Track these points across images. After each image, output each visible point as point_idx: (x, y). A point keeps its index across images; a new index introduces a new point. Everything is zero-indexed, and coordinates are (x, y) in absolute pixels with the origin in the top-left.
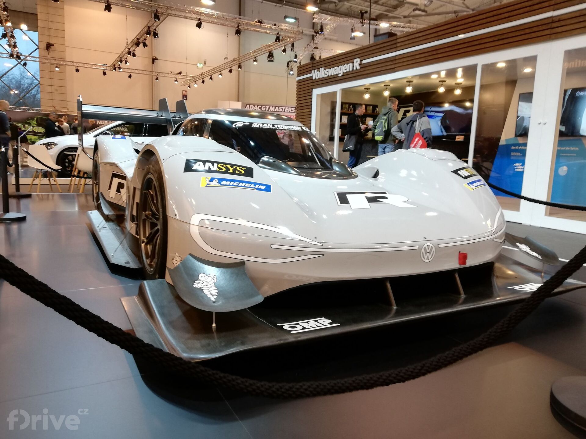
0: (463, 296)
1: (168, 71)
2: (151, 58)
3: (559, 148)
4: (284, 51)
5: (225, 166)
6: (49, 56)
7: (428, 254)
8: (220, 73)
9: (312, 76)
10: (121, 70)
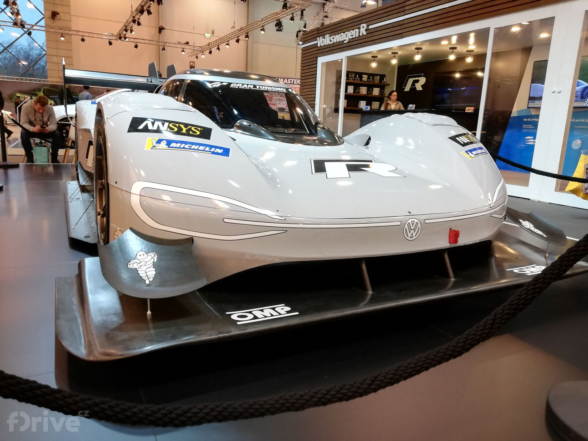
0: (453, 280)
1: (175, 41)
2: (158, 27)
3: (574, 120)
4: (292, 19)
5: (177, 126)
6: (54, 25)
7: (412, 231)
8: (227, 43)
9: (317, 43)
10: (127, 40)
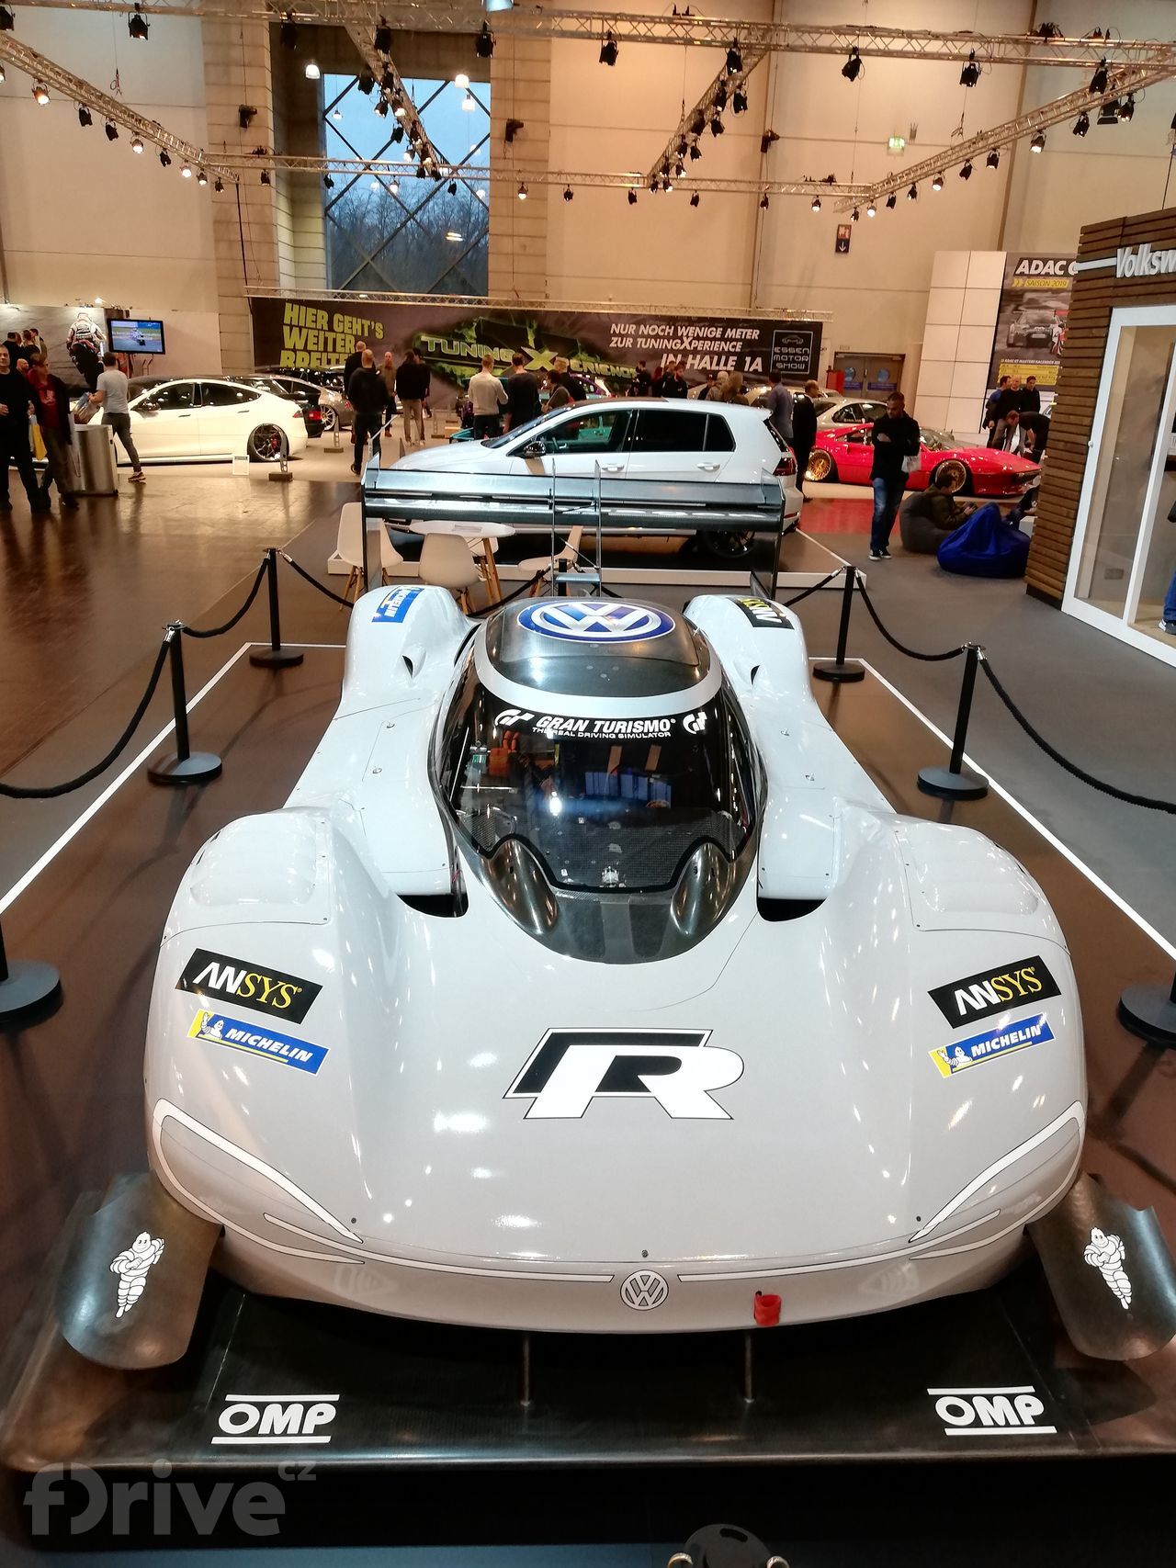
1: (799, 176)
2: (762, 134)
5: (259, 981)
6: (510, 155)
7: (645, 1294)
8: (937, 176)
9: (1116, 266)
10: (671, 189)
